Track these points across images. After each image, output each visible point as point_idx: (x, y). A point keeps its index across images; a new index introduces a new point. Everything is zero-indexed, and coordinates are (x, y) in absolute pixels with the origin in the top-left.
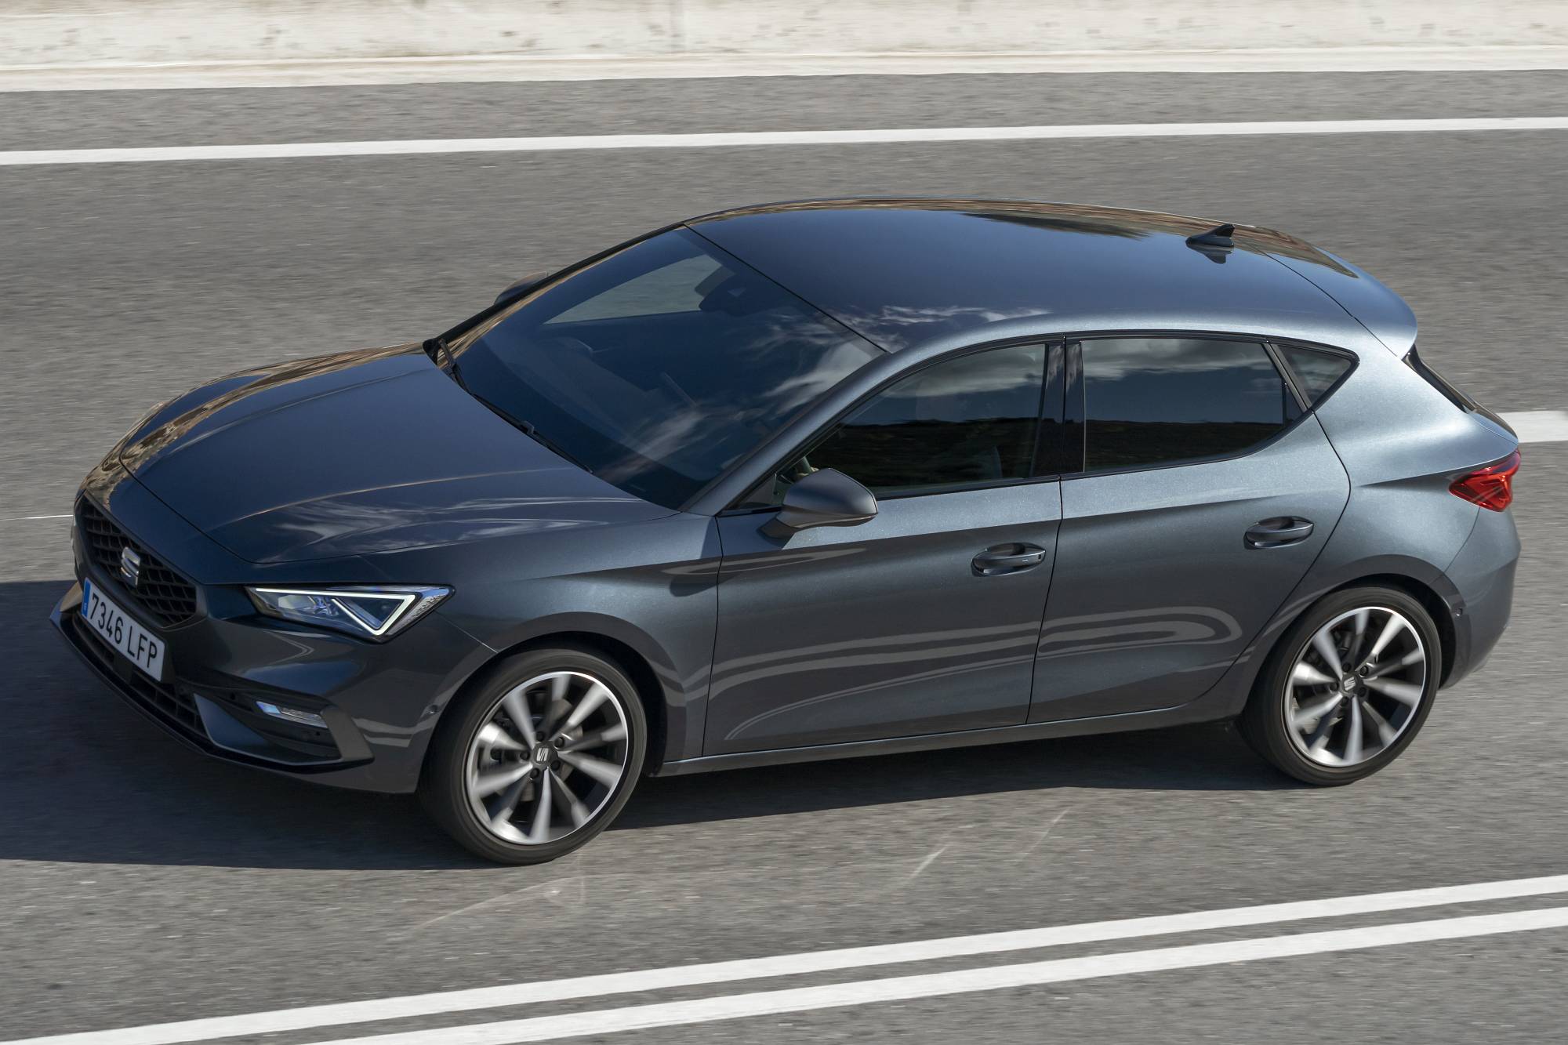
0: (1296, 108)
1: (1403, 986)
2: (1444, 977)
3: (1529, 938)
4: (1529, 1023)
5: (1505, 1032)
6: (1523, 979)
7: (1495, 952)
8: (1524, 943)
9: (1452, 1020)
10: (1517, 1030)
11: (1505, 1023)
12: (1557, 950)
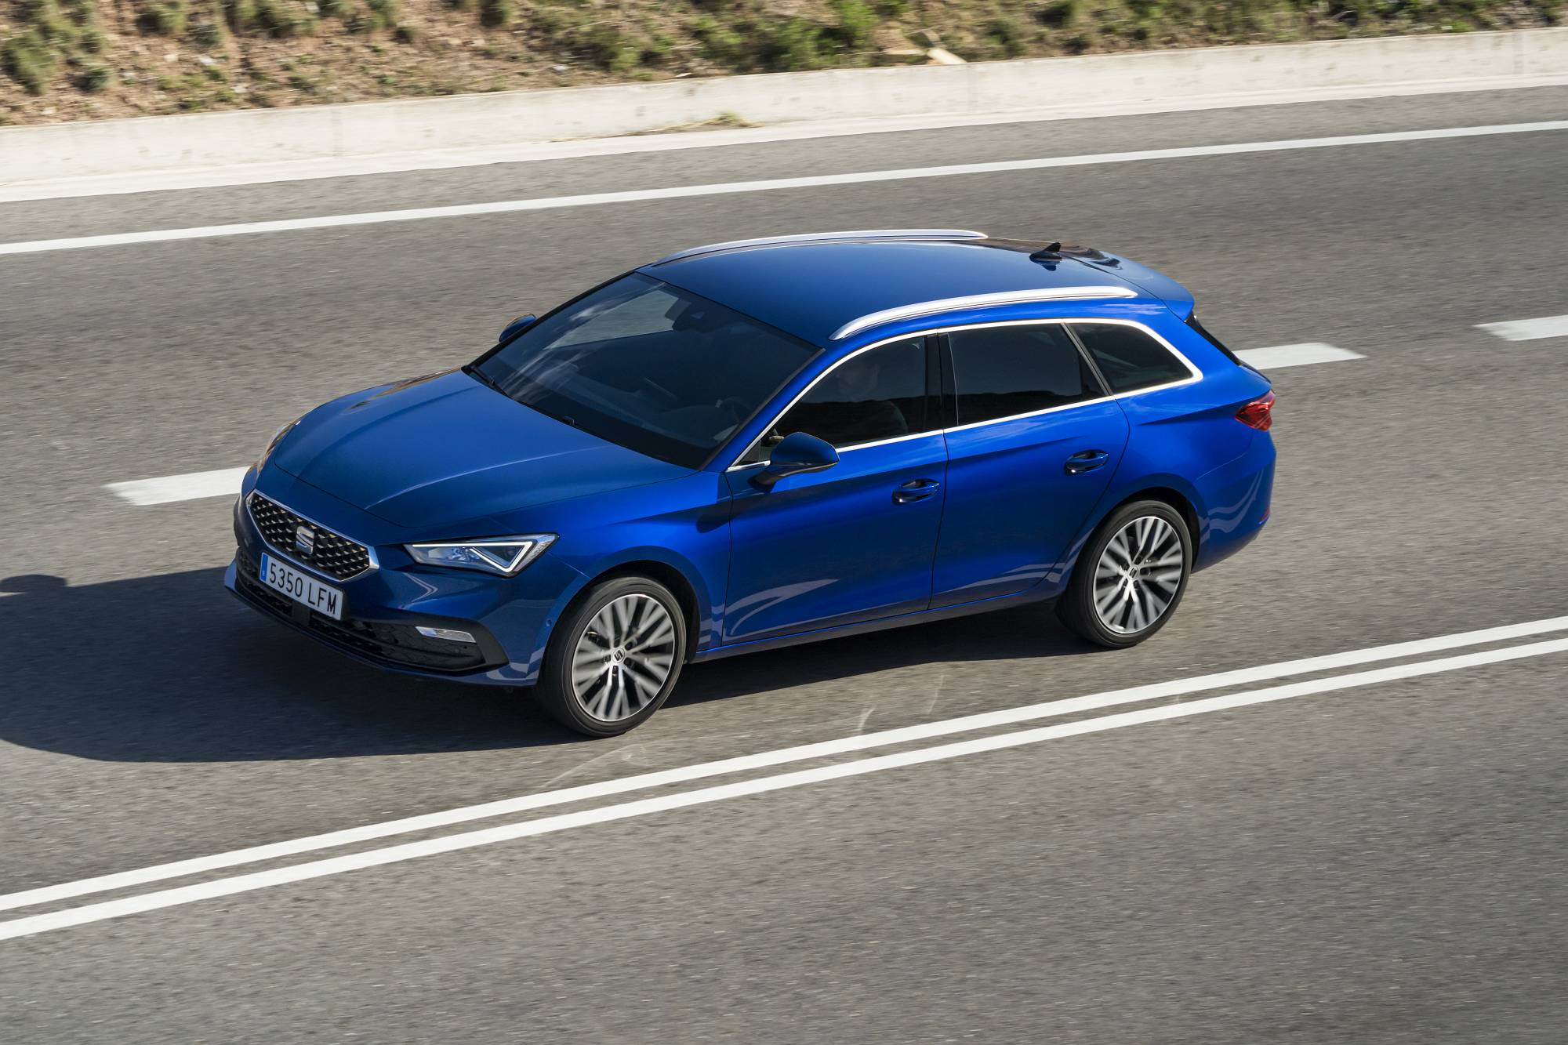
0: (71, 226)
1: (168, 941)
2: (203, 930)
3: (274, 891)
4: (275, 961)
5: (255, 969)
6: (270, 925)
7: (246, 906)
8: (270, 896)
9: (210, 964)
10: (263, 967)
11: (255, 962)
12: (297, 900)
